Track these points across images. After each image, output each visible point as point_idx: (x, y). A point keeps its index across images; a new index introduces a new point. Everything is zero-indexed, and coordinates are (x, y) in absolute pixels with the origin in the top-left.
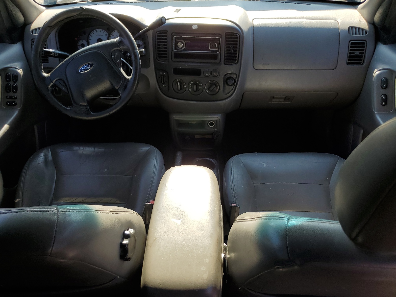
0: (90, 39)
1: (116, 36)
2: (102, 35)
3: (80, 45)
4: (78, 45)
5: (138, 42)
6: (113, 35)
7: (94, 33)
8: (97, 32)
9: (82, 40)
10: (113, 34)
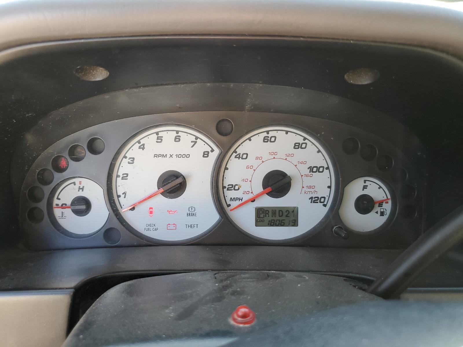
0: (120, 173)
1: (257, 158)
2: (187, 156)
3: (64, 206)
4: (56, 202)
5: (365, 187)
6: (238, 157)
7: (142, 147)
8: (160, 139)
9: (77, 180)
10: (240, 151)
